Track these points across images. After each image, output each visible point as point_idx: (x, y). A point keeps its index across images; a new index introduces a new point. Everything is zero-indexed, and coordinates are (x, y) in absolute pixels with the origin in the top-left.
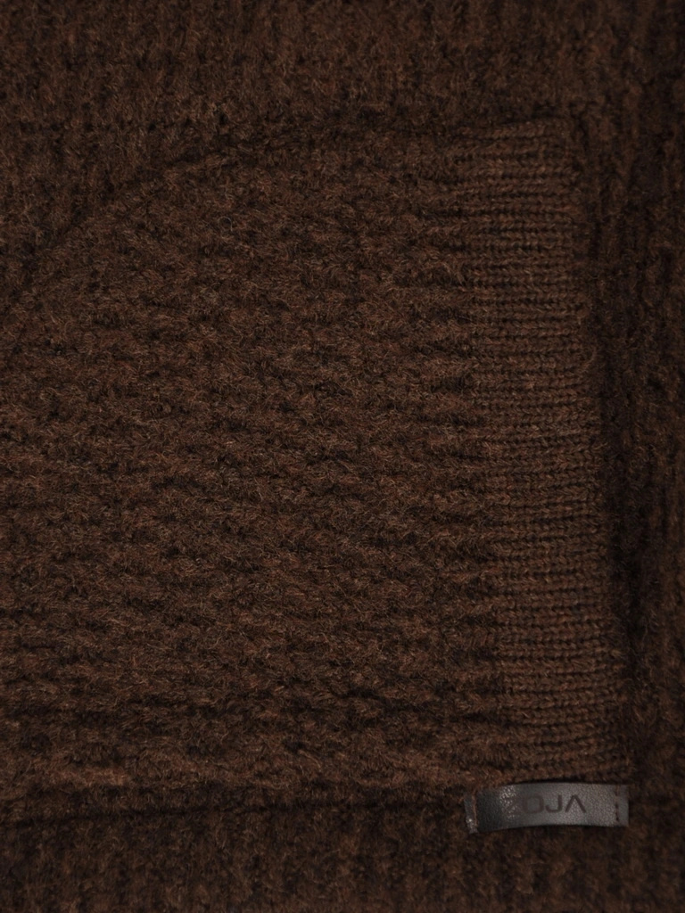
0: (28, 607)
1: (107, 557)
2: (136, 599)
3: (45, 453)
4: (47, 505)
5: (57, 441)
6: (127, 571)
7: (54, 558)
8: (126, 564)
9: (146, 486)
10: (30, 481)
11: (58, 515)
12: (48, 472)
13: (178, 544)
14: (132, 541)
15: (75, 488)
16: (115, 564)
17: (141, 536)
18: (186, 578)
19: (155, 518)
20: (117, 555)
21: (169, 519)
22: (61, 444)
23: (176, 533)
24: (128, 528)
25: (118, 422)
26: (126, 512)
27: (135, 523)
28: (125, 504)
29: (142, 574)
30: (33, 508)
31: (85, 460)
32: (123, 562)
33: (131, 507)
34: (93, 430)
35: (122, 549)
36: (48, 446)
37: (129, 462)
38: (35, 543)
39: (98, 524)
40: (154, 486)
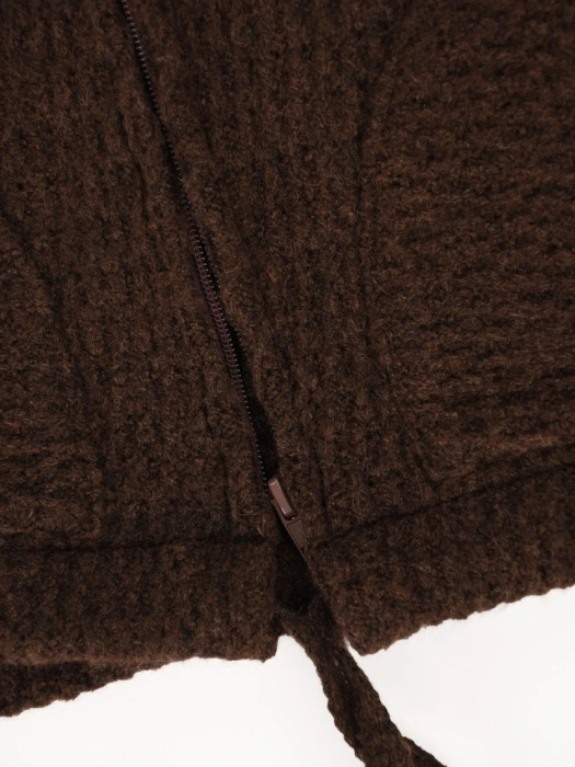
0: (443, 319)
1: (498, 264)
2: (529, 294)
3: (430, 191)
4: (440, 234)
5: (437, 179)
6: (517, 272)
7: (455, 275)
8: (515, 267)
9: (518, 199)
10: (423, 216)
11: (452, 239)
12: (436, 206)
13: (554, 241)
14: (516, 247)
15: (460, 214)
16: (506, 269)
17: (523, 241)
18: (567, 268)
19: (531, 224)
20: (506, 261)
21: (542, 222)
22: (441, 181)
23: (551, 233)
24: (510, 237)
25: (484, 151)
26: (507, 224)
27: (515, 232)
28: (504, 217)
29: (530, 272)
30: (429, 238)
31: (464, 189)
32: (511, 265)
33: (510, 220)
34: (465, 164)
35: (509, 255)
36: (431, 185)
37: (501, 182)
38: (438, 266)
39: (485, 239)
40: (526, 197)
